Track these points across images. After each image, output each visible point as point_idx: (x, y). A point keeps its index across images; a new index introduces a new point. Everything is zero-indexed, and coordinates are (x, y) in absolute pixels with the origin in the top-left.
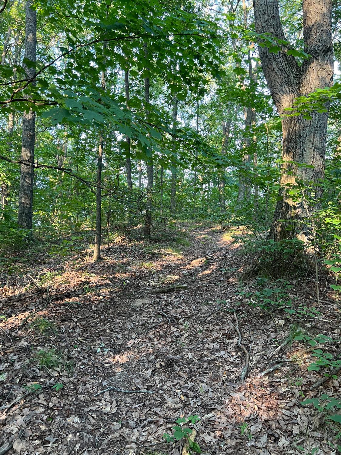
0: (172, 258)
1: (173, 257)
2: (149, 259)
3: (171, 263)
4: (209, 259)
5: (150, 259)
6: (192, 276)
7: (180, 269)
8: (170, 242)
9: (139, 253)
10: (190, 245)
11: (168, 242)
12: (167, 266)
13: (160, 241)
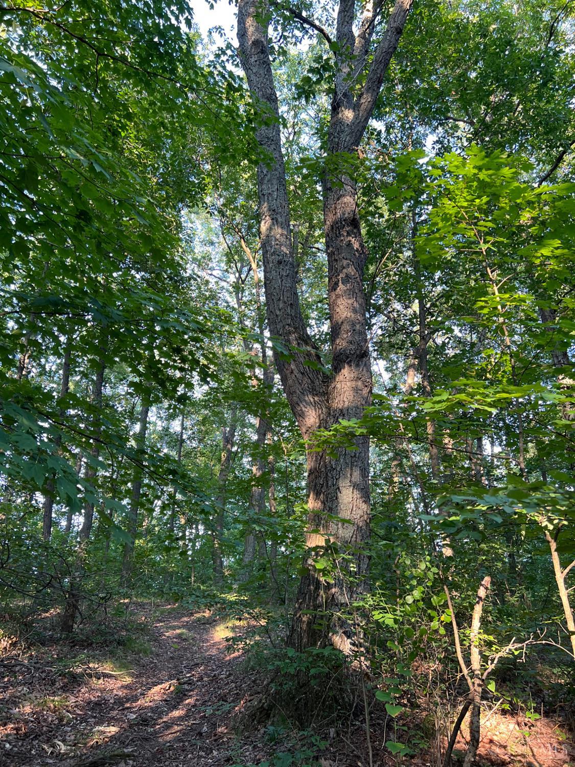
0: (111, 684)
1: (112, 681)
2: (62, 688)
3: (107, 696)
4: (184, 683)
5: (65, 689)
6: (147, 725)
7: (123, 710)
8: (111, 648)
9: (43, 675)
10: (152, 653)
11: (107, 646)
12: (98, 704)
13: (91, 644)
